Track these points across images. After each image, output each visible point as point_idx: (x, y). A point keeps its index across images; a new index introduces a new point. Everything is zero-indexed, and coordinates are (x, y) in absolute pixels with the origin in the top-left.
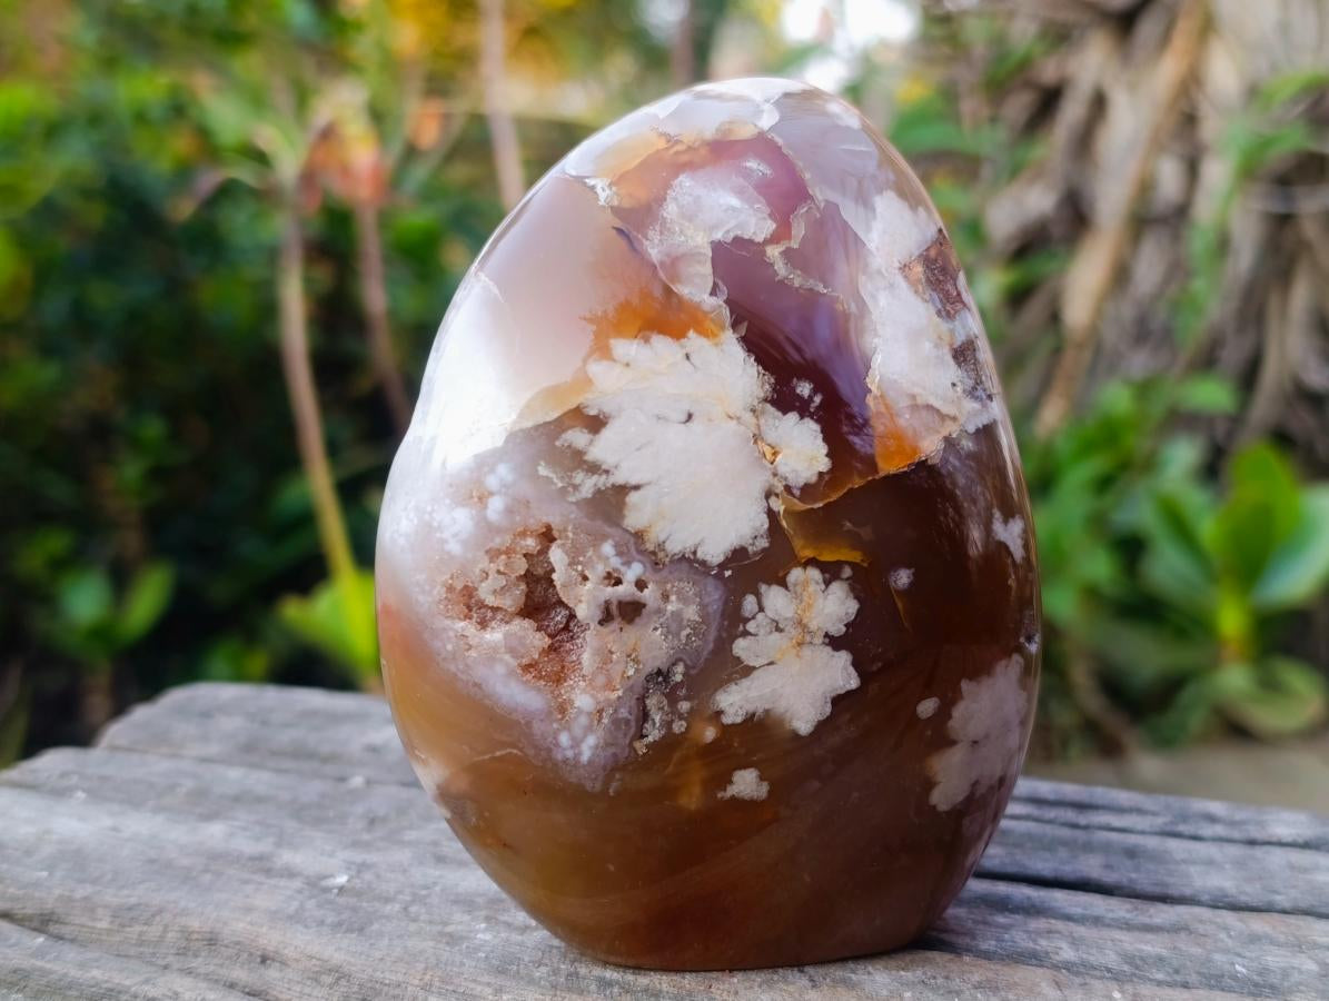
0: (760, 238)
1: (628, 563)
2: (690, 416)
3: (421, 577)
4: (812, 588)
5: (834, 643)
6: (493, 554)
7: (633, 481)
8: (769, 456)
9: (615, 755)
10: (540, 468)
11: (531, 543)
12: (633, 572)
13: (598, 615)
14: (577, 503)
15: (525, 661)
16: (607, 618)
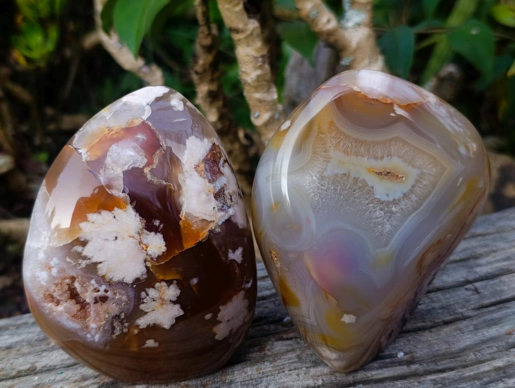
0: (141, 167)
1: (100, 286)
2: (116, 238)
3: (35, 291)
4: (164, 288)
5: (174, 303)
6: (56, 285)
7: (99, 261)
8: (145, 248)
9: (106, 339)
10: (67, 259)
11: (67, 281)
12: (103, 288)
13: (93, 301)
14: (81, 269)
15: (73, 315)
16: (96, 301)
